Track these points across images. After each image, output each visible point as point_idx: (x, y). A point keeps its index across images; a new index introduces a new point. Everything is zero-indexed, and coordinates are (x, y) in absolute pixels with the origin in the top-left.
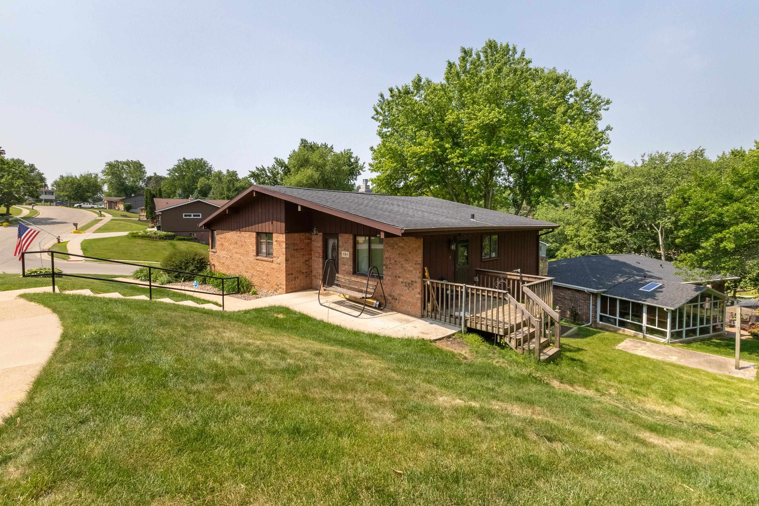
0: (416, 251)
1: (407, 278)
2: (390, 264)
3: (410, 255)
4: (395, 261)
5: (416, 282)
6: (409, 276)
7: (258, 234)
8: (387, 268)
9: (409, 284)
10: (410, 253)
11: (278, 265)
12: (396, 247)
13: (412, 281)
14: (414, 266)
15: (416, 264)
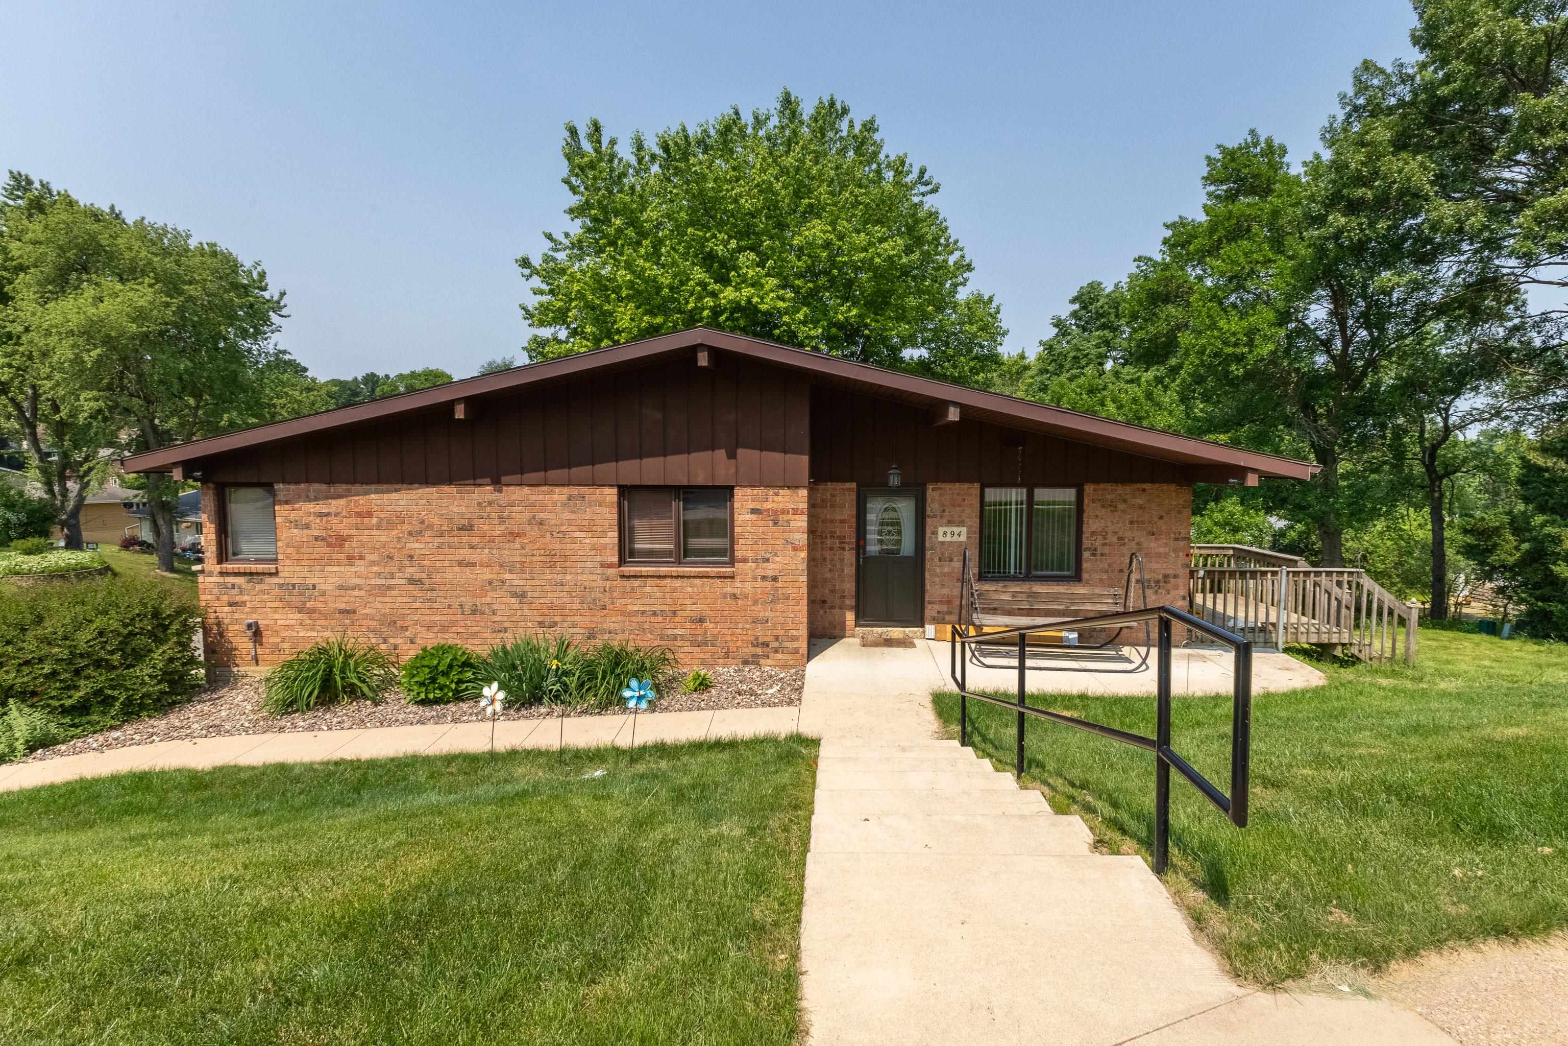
0: (1179, 512)
1: (1152, 571)
2: (1104, 544)
3: (1161, 522)
4: (1120, 539)
5: (1175, 576)
6: (1159, 566)
7: (624, 491)
8: (1094, 555)
9: (1158, 582)
10: (1161, 517)
11: (768, 584)
12: (1121, 506)
13: (1166, 576)
14: (1172, 543)
15: (1176, 539)
